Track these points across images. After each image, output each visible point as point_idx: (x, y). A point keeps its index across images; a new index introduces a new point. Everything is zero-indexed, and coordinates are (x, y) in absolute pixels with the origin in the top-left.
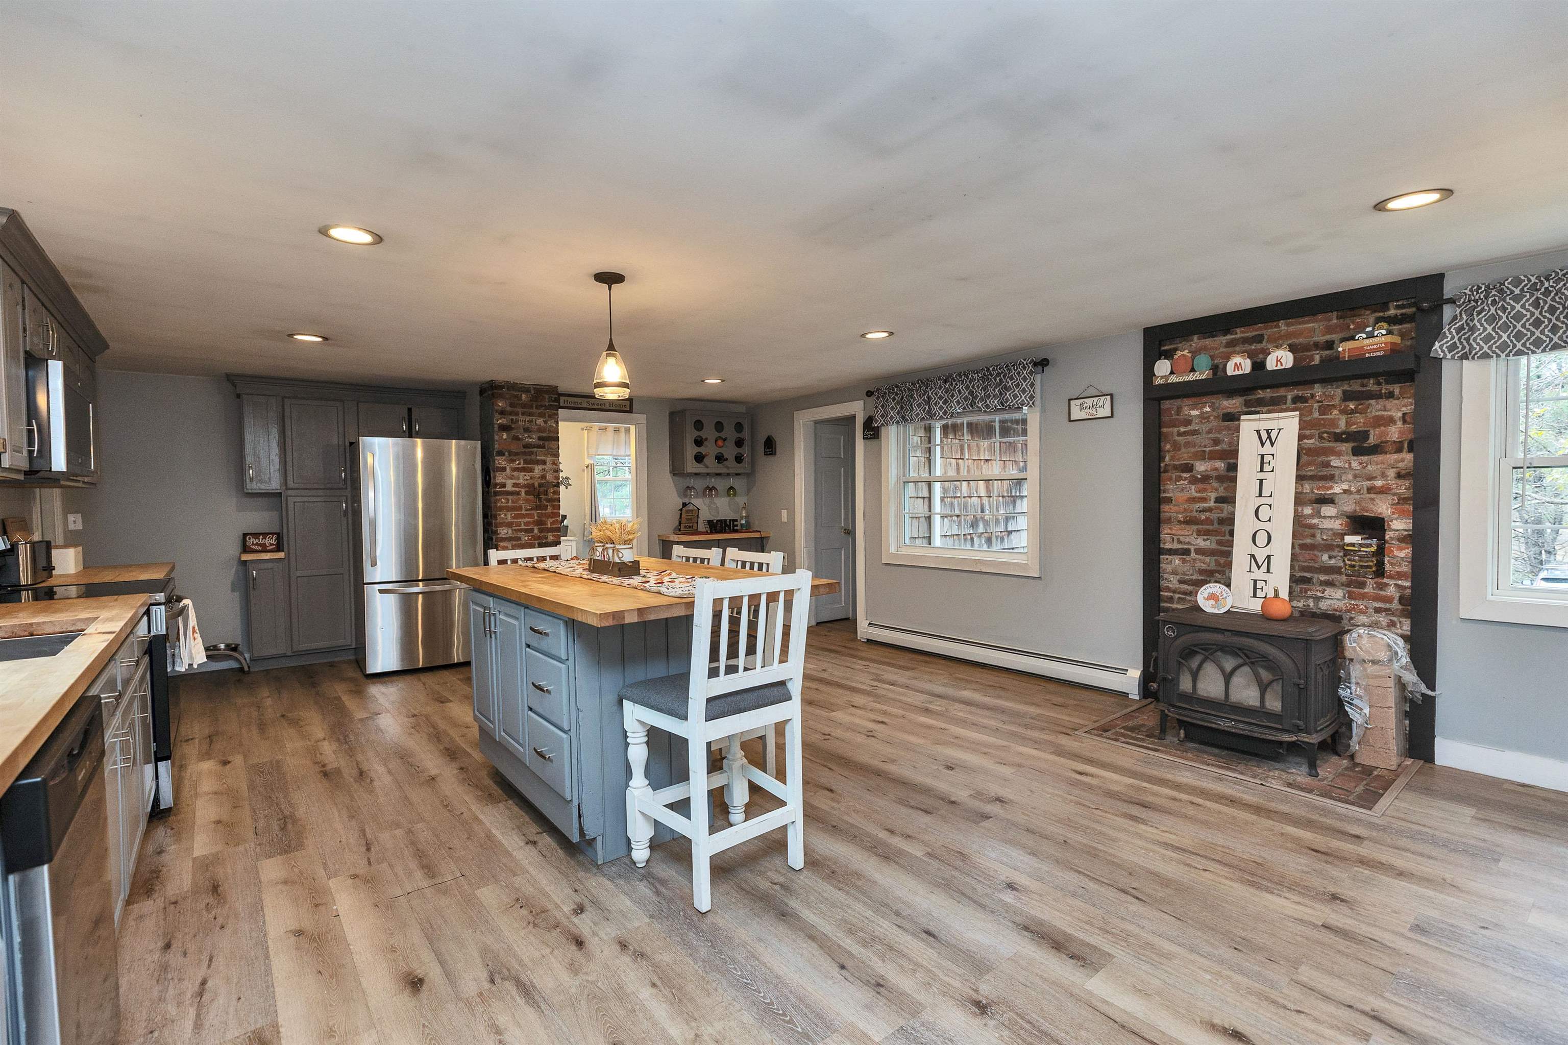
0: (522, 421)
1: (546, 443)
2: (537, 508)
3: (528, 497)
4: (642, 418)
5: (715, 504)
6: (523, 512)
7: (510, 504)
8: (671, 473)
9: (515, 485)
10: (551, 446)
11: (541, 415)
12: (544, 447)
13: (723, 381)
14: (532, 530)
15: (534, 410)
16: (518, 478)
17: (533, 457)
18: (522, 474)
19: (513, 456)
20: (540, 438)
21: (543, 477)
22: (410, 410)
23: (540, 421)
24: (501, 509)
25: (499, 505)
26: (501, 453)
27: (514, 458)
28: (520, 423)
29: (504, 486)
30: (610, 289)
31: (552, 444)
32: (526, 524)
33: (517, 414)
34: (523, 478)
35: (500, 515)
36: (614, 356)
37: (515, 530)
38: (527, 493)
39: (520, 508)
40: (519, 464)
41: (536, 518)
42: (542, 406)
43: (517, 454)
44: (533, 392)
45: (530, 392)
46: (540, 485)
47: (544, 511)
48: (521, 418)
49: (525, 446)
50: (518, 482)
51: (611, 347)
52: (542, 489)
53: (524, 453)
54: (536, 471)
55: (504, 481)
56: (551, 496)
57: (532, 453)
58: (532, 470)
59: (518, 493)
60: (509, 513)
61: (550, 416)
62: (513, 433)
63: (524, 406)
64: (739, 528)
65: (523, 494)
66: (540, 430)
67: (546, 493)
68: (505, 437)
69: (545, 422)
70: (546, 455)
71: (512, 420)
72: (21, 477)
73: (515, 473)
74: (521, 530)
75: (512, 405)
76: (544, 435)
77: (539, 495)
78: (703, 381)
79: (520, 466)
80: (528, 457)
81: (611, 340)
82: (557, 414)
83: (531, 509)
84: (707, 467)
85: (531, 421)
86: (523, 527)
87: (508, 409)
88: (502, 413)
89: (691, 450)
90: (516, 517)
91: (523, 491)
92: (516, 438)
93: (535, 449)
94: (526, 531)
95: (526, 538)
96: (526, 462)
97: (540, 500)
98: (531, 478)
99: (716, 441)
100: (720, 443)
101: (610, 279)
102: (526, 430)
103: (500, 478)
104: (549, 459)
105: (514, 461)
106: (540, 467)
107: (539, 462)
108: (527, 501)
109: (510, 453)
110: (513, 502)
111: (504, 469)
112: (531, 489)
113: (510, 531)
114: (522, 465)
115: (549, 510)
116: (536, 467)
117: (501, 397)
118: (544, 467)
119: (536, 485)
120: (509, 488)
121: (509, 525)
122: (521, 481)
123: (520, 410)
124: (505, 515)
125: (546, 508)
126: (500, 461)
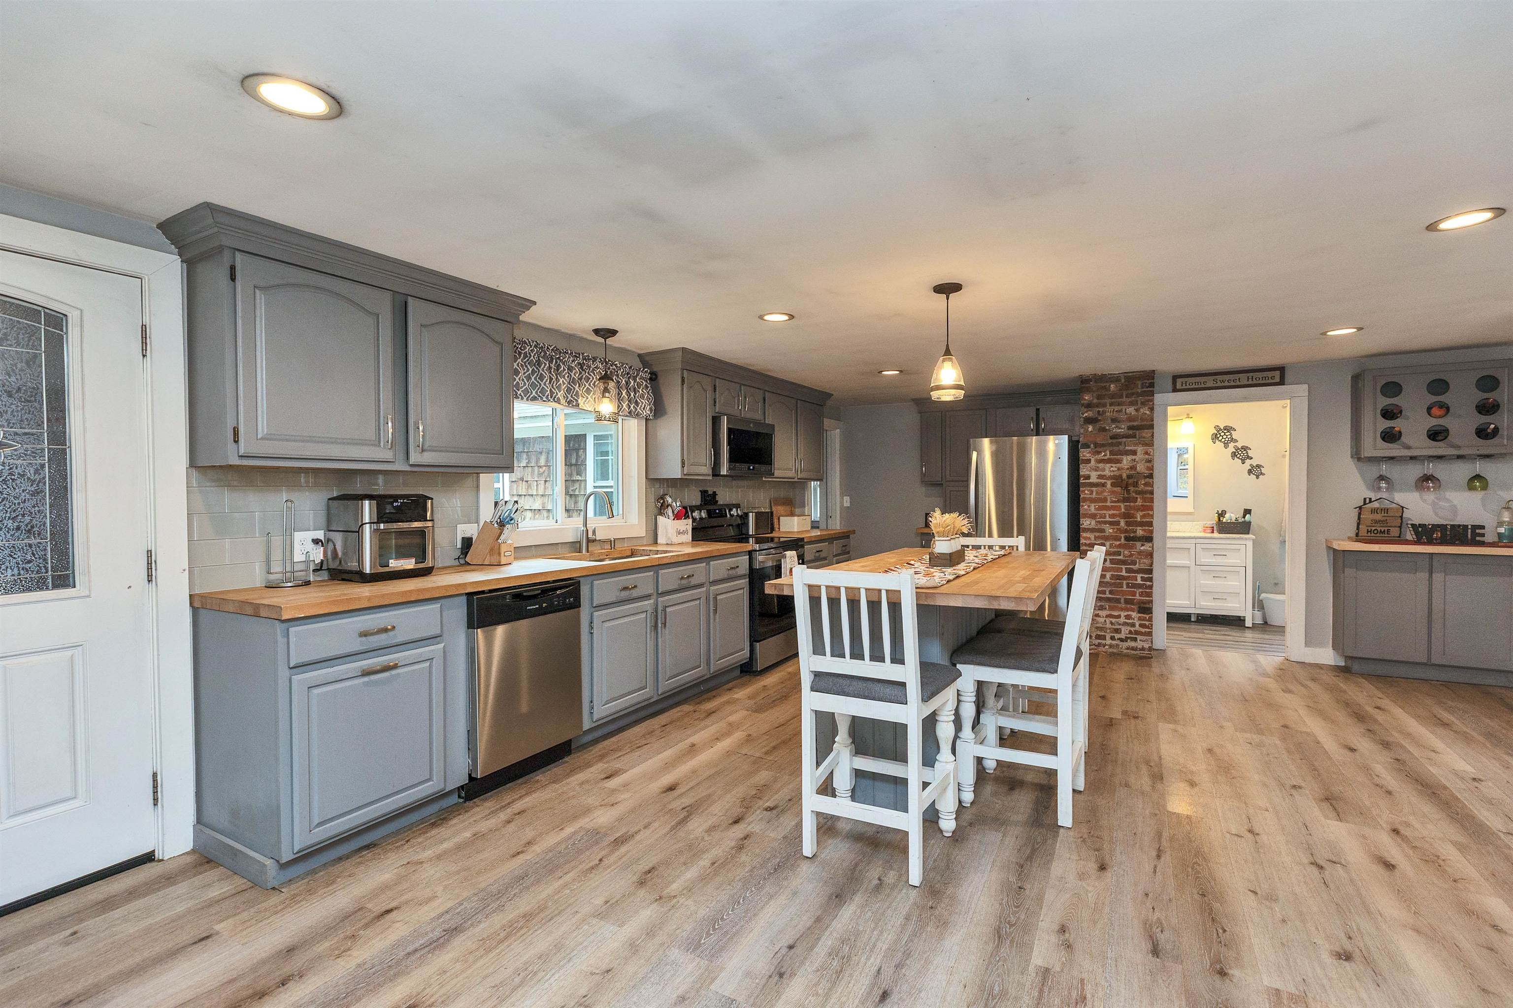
0: (1110, 411)
1: (1137, 432)
2: (1125, 500)
3: (1115, 489)
4: (1302, 390)
5: (1448, 501)
6: (1109, 504)
7: (1094, 495)
8: (1352, 457)
9: (1100, 477)
10: (1144, 435)
11: (1131, 404)
12: (1134, 437)
13: (1360, 329)
14: (1118, 523)
15: (1124, 399)
16: (1104, 470)
17: (1121, 447)
18: (1108, 465)
19: (1098, 447)
20: (1130, 428)
21: (1133, 468)
22: (1038, 410)
23: (1131, 410)
24: (1085, 500)
25: (1082, 496)
26: (1086, 446)
27: (1100, 450)
28: (1108, 414)
29: (1088, 477)
30: (948, 299)
31: (1146, 433)
32: (1111, 516)
33: (1104, 405)
34: (1109, 470)
35: (1083, 506)
36: (951, 360)
37: (1099, 522)
38: (1113, 485)
39: (1105, 500)
40: (1105, 455)
41: (1123, 510)
42: (1133, 394)
43: (1103, 445)
44: (1123, 381)
45: (1120, 380)
46: (1129, 477)
47: (1132, 504)
48: (1109, 409)
49: (1112, 438)
50: (1103, 473)
51: (948, 352)
52: (1131, 481)
53: (1112, 445)
54: (1125, 462)
55: (1088, 473)
56: (1141, 487)
57: (1120, 444)
58: (1119, 461)
59: (1104, 485)
60: (1093, 505)
61: (1143, 404)
62: (1098, 425)
63: (1113, 396)
64: (1488, 538)
65: (1109, 486)
66: (1131, 419)
67: (1136, 485)
68: (1090, 429)
69: (1137, 410)
70: (1136, 445)
71: (1099, 412)
72: (710, 478)
73: (1101, 465)
74: (1105, 523)
75: (1099, 397)
76: (1135, 424)
77: (1126, 487)
78: (1324, 334)
79: (1106, 458)
80: (1116, 448)
81: (947, 345)
82: (1152, 401)
83: (1118, 501)
84: (1408, 448)
85: (1120, 411)
86: (1108, 519)
87: (1095, 401)
88: (1089, 406)
89: (1374, 425)
90: (1100, 508)
91: (1109, 483)
92: (1103, 430)
93: (1124, 440)
94: (1111, 523)
95: (1111, 531)
96: (1111, 453)
97: (1128, 492)
98: (1119, 469)
99: (1429, 409)
100: (1435, 411)
101: (947, 289)
102: (1114, 420)
103: (1084, 471)
104: (1140, 449)
105: (1099, 453)
106: (1130, 458)
107: (1127, 453)
108: (1113, 493)
109: (1096, 445)
110: (1097, 493)
111: (1089, 461)
112: (1118, 481)
113: (1093, 522)
114: (1108, 456)
115: (1139, 502)
116: (1124, 457)
117: (1088, 390)
118: (1134, 457)
119: (1124, 476)
120: (1094, 479)
121: (1093, 516)
122: (1107, 473)
123: (1108, 401)
124: (1089, 506)
125: (1135, 500)
126: (1084, 454)
